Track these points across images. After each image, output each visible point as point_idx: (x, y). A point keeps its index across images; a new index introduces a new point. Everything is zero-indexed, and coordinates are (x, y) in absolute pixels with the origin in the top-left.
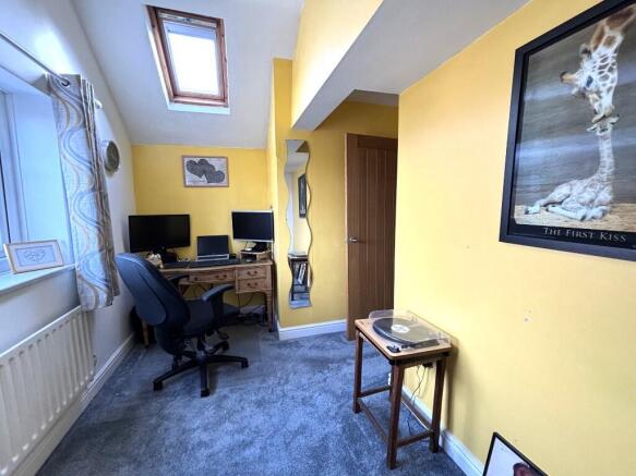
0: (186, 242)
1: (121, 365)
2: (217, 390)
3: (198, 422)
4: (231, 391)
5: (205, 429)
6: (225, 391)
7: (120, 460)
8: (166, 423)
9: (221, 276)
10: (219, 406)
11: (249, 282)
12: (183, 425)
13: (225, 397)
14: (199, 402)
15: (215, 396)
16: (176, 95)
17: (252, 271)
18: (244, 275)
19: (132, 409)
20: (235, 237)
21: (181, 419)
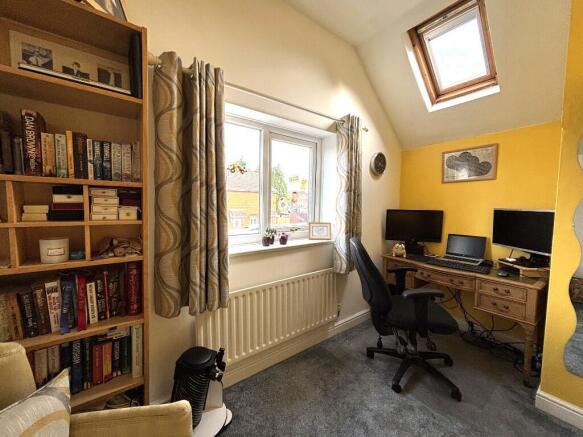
0: (438, 238)
1: (363, 324)
2: (409, 396)
3: (374, 406)
4: (421, 409)
5: (375, 418)
6: (416, 404)
7: (321, 384)
8: (357, 385)
9: (456, 281)
10: (400, 410)
11: (496, 301)
12: (365, 397)
13: (411, 408)
14: (388, 391)
15: (404, 399)
16: (438, 95)
17: (501, 289)
18: (488, 289)
19: (348, 357)
20: (494, 241)
21: (367, 392)
